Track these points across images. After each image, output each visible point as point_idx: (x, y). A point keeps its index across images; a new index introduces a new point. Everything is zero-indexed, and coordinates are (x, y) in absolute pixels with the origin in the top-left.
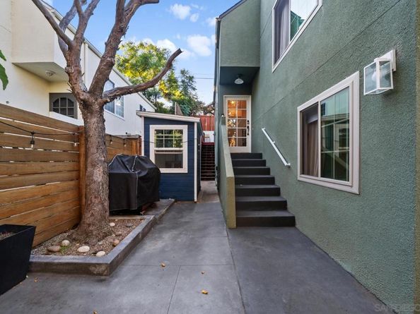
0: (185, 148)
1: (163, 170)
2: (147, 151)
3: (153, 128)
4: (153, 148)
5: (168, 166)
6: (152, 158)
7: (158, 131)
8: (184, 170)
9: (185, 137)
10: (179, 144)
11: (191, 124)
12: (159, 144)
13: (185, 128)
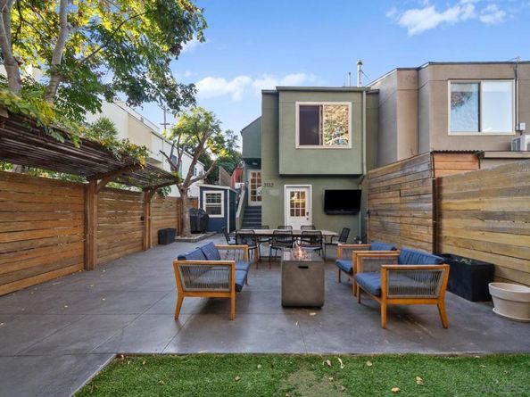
0: (222, 204)
1: (210, 216)
2: (202, 206)
3: (205, 192)
4: (205, 203)
5: (213, 213)
6: (204, 209)
7: (207, 194)
8: (222, 216)
9: (222, 198)
10: (219, 201)
11: (226, 190)
12: (208, 201)
13: (222, 192)
